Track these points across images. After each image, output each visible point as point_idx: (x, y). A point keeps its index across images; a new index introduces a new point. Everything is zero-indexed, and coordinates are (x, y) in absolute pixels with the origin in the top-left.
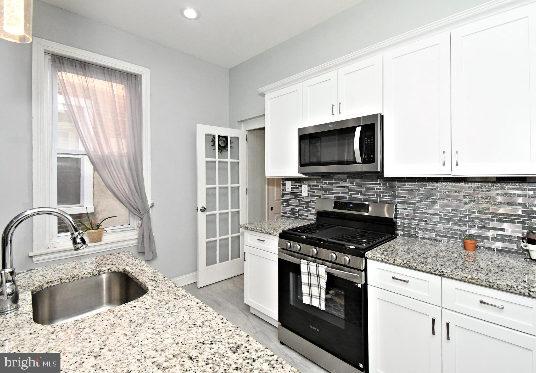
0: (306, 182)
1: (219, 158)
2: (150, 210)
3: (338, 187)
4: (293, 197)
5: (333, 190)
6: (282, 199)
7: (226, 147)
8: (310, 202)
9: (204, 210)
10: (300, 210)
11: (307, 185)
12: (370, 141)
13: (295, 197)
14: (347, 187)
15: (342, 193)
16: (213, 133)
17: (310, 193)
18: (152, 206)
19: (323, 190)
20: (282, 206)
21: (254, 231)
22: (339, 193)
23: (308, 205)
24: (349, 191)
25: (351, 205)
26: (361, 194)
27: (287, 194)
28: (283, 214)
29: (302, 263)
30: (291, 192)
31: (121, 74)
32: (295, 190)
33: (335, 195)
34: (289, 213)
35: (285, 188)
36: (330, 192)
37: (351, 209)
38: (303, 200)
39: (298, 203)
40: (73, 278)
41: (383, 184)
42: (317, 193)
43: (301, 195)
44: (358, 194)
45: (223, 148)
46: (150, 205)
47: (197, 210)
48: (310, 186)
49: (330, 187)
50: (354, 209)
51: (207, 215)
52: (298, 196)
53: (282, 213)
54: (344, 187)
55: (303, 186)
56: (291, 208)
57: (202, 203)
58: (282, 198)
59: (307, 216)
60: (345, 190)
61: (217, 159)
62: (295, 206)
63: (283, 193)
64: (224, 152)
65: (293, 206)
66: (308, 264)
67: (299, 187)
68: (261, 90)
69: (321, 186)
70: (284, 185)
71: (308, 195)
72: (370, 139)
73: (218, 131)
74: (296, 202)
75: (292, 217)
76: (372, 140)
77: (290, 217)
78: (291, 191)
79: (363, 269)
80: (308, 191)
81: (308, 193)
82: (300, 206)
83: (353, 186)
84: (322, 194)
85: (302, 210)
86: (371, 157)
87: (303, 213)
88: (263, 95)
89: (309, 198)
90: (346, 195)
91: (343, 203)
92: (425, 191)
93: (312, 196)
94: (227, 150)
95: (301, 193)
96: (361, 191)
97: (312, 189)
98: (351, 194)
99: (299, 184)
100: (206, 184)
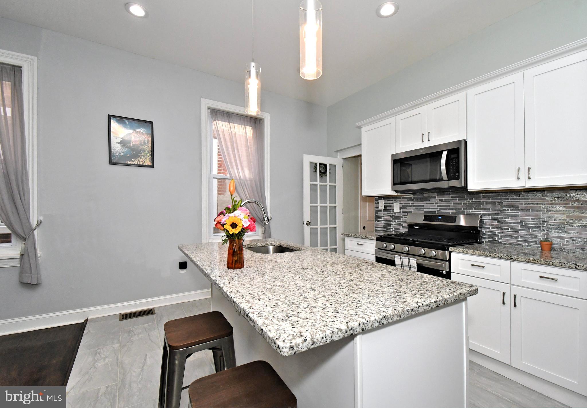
0: (397, 200)
1: (320, 182)
3: (427, 203)
4: (386, 213)
5: (423, 206)
6: (376, 216)
7: (325, 173)
8: (402, 217)
9: (309, 224)
10: (392, 224)
11: (399, 203)
12: (456, 162)
13: (388, 213)
14: (436, 203)
15: (431, 209)
16: (315, 161)
17: (402, 210)
18: (272, 218)
19: (414, 206)
20: (376, 222)
21: (354, 237)
22: (429, 208)
23: (401, 219)
24: (438, 206)
25: (440, 218)
26: (449, 209)
27: (381, 211)
28: (377, 229)
29: (396, 258)
30: (384, 209)
32: (388, 208)
33: (424, 210)
34: (382, 228)
35: (379, 206)
36: (421, 207)
37: (440, 221)
38: (395, 215)
39: (391, 219)
40: (254, 245)
41: (470, 200)
42: (408, 209)
43: (393, 211)
44: (447, 209)
45: (323, 173)
47: (304, 223)
48: (402, 203)
49: (420, 204)
50: (442, 221)
51: (311, 228)
52: (391, 212)
53: (376, 227)
54: (433, 203)
55: (395, 203)
56: (384, 223)
57: (307, 218)
58: (376, 214)
59: (399, 229)
60: (435, 206)
61: (318, 183)
62: (388, 221)
63: (376, 211)
64: (324, 177)
65: (386, 221)
66: (401, 258)
67: (392, 205)
68: (358, 124)
69: (412, 204)
70: (378, 203)
71: (400, 212)
72: (455, 160)
73: (319, 160)
74: (389, 218)
75: (385, 231)
76: (457, 161)
77: (383, 231)
78: (384, 208)
79: (447, 259)
80: (400, 208)
81: (400, 210)
82: (392, 221)
83: (442, 202)
84: (413, 210)
85: (394, 224)
86: (455, 175)
87: (394, 227)
88: (360, 128)
89: (401, 214)
90: (435, 210)
91: (432, 216)
92: (508, 204)
93: (403, 212)
94: (326, 175)
95: (394, 210)
96: (449, 206)
97: (403, 206)
98: (440, 209)
99: (391, 202)
100: (310, 203)
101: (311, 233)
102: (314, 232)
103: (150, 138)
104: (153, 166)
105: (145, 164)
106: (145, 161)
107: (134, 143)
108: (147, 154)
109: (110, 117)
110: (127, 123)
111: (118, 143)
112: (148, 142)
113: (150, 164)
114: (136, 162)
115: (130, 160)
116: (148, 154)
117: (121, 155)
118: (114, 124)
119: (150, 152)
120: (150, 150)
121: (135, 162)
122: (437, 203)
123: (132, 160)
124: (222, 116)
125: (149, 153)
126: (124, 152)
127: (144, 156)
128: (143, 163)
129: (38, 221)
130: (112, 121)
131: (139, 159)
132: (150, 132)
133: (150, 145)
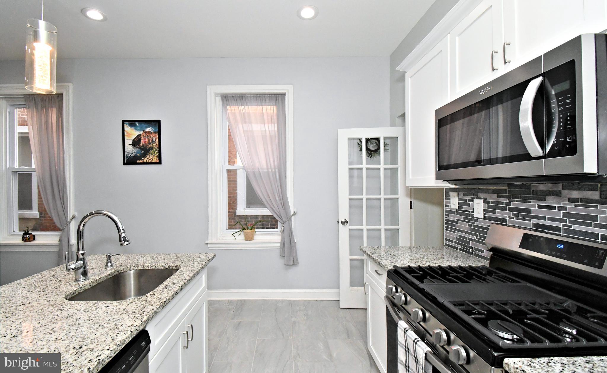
0: (481, 195)
1: (367, 164)
2: (293, 218)
3: (540, 207)
4: (462, 218)
5: (529, 211)
6: (446, 220)
7: (377, 151)
9: (344, 223)
10: (471, 240)
11: (482, 200)
13: (464, 218)
14: (560, 208)
15: (550, 219)
16: (359, 136)
17: (488, 215)
18: (295, 214)
19: (511, 209)
20: (446, 230)
22: (544, 218)
24: (566, 215)
25: (561, 246)
26: (595, 226)
27: (453, 212)
28: (448, 243)
29: (399, 327)
30: (459, 210)
31: (269, 97)
32: (465, 208)
33: (533, 221)
34: (455, 242)
35: (450, 203)
36: (526, 214)
37: (559, 254)
38: (476, 224)
39: (468, 229)
42: (500, 214)
43: (472, 216)
45: (372, 153)
46: (292, 213)
47: (338, 222)
48: (488, 202)
49: (524, 206)
50: (564, 256)
51: (350, 230)
52: (468, 217)
53: (447, 240)
54: (553, 208)
55: (476, 201)
56: (458, 234)
57: (344, 215)
58: (446, 217)
59: (483, 252)
60: (557, 214)
61: (364, 166)
62: (465, 232)
63: (447, 211)
64: (375, 158)
65: (461, 231)
66: (405, 333)
67: (471, 203)
68: (402, 68)
69: (507, 204)
70: (448, 198)
71: (485, 218)
74: (465, 226)
76: (568, 101)
77: (457, 248)
78: (457, 208)
80: (484, 210)
81: (484, 214)
82: (471, 234)
84: (509, 217)
85: (475, 241)
87: (476, 245)
89: (486, 222)
90: (560, 225)
91: (542, 239)
93: (491, 219)
94: (379, 154)
95: (473, 212)
97: (490, 209)
98: (570, 222)
99: (469, 198)
100: (349, 195)
101: (351, 237)
102: (356, 235)
103: (158, 136)
104: (160, 163)
105: (153, 161)
106: (153, 158)
107: (143, 143)
108: (155, 152)
109: (124, 122)
110: (138, 125)
111: (130, 145)
112: (156, 140)
113: (158, 161)
114: (145, 161)
115: (140, 159)
116: (156, 152)
117: (133, 155)
118: (127, 128)
119: (158, 149)
120: (157, 148)
121: (144, 161)
122: (564, 209)
123: (142, 158)
125: (156, 150)
126: (135, 153)
127: (152, 154)
128: (151, 161)
129: (73, 216)
130: (125, 125)
131: (148, 157)
132: (157, 130)
133: (157, 142)
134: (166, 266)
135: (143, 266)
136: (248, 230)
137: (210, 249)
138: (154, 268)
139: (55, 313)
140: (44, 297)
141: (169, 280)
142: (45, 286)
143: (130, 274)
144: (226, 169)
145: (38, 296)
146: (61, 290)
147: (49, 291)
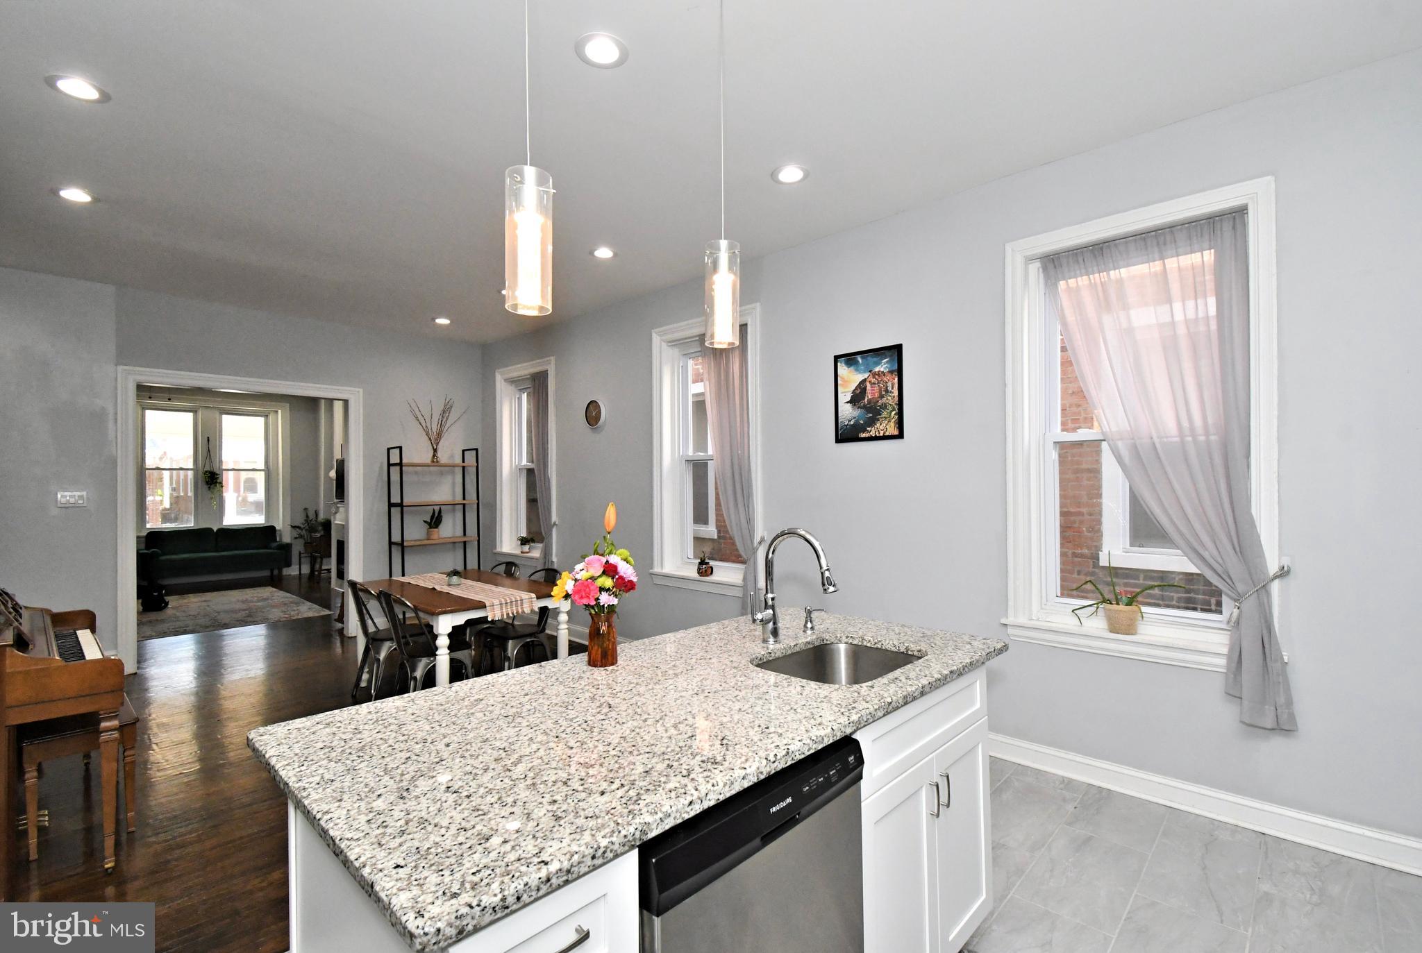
18: (1283, 573)
103: (896, 379)
104: (900, 436)
105: (887, 434)
106: (887, 427)
107: (870, 397)
108: (891, 413)
109: (837, 358)
110: (860, 361)
111: (847, 402)
112: (892, 388)
113: (896, 433)
114: (873, 434)
115: (864, 431)
116: (894, 413)
117: (852, 423)
118: (843, 370)
119: (896, 407)
120: (896, 404)
121: (871, 433)
123: (868, 429)
124: (1078, 262)
125: (894, 410)
126: (855, 418)
127: (886, 418)
128: (884, 433)
129: (761, 538)
130: (839, 364)
131: (878, 425)
132: (896, 367)
133: (896, 393)
134: (901, 648)
135: (861, 640)
136: (1118, 604)
137: (1012, 638)
138: (879, 647)
139: (738, 678)
140: (726, 655)
141: (901, 671)
142: (727, 641)
143: (838, 649)
144: (1055, 443)
145: (719, 652)
146: (745, 651)
147: (731, 648)
